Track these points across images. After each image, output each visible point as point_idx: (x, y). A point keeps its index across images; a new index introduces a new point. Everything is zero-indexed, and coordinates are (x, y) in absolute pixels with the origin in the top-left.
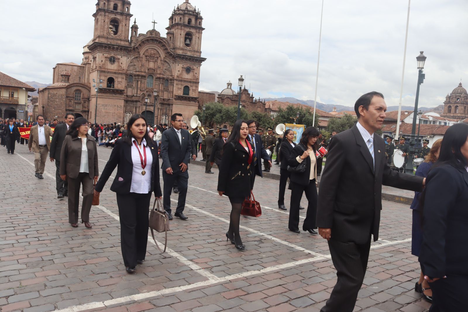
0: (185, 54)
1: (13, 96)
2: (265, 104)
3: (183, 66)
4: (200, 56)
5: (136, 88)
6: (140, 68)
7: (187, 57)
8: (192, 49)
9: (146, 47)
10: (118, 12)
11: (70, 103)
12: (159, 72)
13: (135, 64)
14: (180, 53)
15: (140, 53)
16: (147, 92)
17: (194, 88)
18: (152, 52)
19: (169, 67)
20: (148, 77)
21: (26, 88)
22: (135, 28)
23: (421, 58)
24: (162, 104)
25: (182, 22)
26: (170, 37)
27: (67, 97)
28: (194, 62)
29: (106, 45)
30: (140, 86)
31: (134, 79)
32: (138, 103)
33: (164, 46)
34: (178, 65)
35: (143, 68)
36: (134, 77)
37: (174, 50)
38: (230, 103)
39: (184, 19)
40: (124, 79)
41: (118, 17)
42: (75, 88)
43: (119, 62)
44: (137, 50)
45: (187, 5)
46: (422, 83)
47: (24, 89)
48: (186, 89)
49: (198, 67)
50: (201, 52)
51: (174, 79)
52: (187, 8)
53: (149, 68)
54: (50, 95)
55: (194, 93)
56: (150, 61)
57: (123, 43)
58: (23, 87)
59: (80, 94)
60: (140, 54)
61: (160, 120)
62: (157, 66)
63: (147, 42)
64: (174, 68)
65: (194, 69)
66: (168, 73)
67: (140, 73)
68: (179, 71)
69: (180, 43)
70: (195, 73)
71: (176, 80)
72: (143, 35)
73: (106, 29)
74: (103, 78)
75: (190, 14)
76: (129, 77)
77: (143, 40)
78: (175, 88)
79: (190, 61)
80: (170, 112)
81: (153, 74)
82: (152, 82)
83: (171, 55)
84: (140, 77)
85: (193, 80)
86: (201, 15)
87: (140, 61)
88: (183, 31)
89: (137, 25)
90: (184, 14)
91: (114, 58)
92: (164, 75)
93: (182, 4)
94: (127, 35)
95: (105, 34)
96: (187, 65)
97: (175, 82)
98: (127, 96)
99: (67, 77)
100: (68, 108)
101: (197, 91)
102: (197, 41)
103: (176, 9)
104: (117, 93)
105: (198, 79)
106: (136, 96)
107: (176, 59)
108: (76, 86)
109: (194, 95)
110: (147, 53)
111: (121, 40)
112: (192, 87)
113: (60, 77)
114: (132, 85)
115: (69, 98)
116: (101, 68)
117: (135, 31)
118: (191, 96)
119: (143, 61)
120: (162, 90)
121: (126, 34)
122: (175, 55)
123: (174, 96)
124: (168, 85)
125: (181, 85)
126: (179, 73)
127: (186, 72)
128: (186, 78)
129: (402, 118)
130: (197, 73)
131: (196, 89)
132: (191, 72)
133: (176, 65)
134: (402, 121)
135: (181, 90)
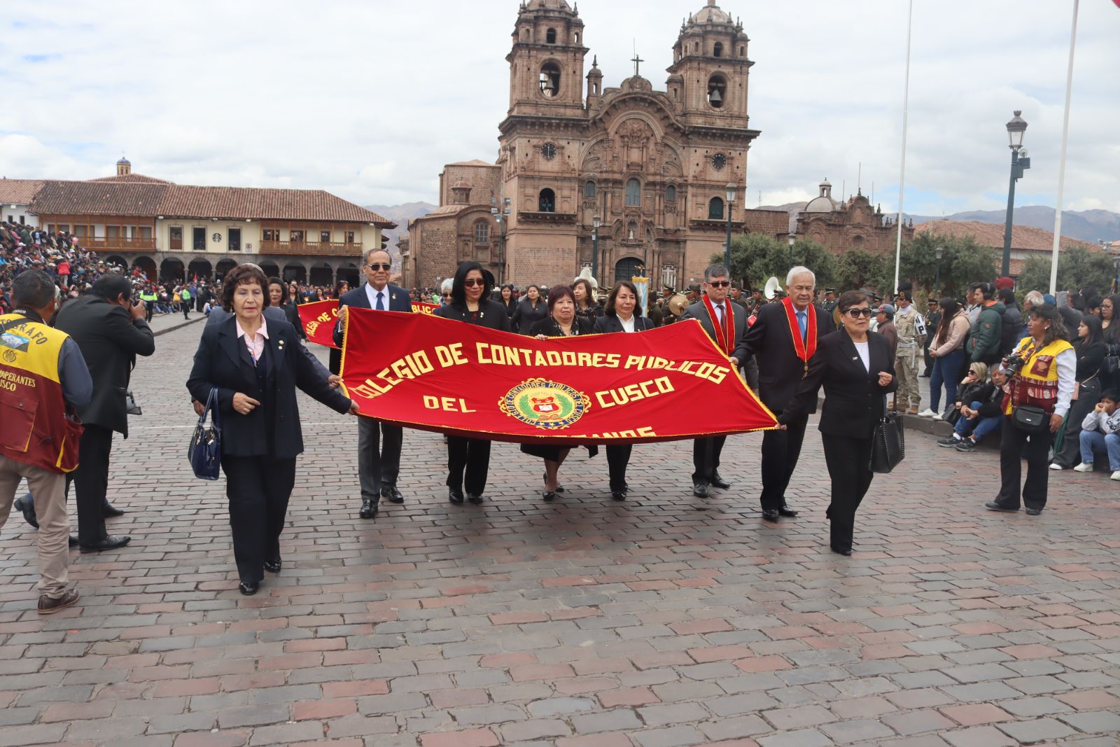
0: (709, 123)
1: (351, 239)
2: (913, 230)
3: (707, 152)
4: (746, 127)
5: (603, 209)
6: (609, 164)
7: (714, 131)
8: (725, 112)
9: (622, 117)
10: (557, 47)
11: (466, 249)
12: (652, 170)
13: (600, 155)
14: (697, 124)
15: (609, 130)
16: (627, 216)
17: (734, 201)
19: (674, 156)
20: (628, 182)
21: (375, 223)
22: (595, 76)
23: (1017, 126)
24: (662, 242)
25: (700, 53)
26: (675, 90)
27: (459, 236)
28: (732, 142)
29: (533, 120)
30: (612, 203)
31: (597, 190)
32: (608, 242)
33: (660, 110)
34: (696, 151)
35: (617, 163)
36: (597, 185)
37: (684, 118)
38: (824, 232)
39: (704, 46)
40: (574, 190)
41: (558, 56)
42: (475, 217)
43: (562, 154)
44: (602, 125)
45: (710, 11)
46: (1022, 177)
47: (372, 224)
48: (717, 204)
49: (742, 152)
50: (747, 118)
51: (688, 184)
52: (710, 20)
53: (629, 163)
54: (424, 234)
55: (733, 212)
56: (631, 147)
57: (569, 113)
58: (370, 222)
59: (486, 228)
60: (607, 134)
61: (658, 278)
62: (648, 158)
63: (622, 106)
64: (687, 159)
65: (732, 158)
66: (673, 171)
67: (610, 176)
68: (698, 165)
69: (698, 101)
70: (736, 166)
71: (692, 185)
72: (614, 90)
73: (532, 86)
74: (529, 191)
75: (719, 33)
76: (587, 185)
77: (613, 102)
78: (689, 204)
79: (722, 140)
80: (681, 258)
81: (639, 174)
82: (637, 194)
83: (678, 129)
84: (610, 185)
85: (730, 182)
86: (744, 31)
87: (608, 150)
88: (703, 73)
89: (599, 71)
90: (704, 35)
91: (552, 146)
92: (664, 176)
93: (701, 11)
94: (578, 93)
95: (531, 96)
96: (716, 149)
97: (690, 190)
98: (583, 227)
99: (465, 192)
100: (462, 260)
101: (740, 207)
102: (737, 93)
103: (686, 24)
104: (561, 223)
105: (742, 180)
106: (604, 226)
107: (689, 139)
108: (477, 211)
109: (734, 218)
110: (625, 131)
111: (566, 106)
113: (452, 193)
114: (594, 203)
115: (463, 238)
116: (525, 171)
117: (596, 84)
118: (727, 220)
119: (615, 148)
120: (662, 208)
121: (576, 92)
122: (687, 129)
123: (688, 221)
124: (674, 197)
125: (705, 196)
126: (700, 168)
127: (714, 165)
128: (714, 179)
130: (740, 166)
131: (740, 204)
132: (725, 164)
133: (691, 152)
135: (705, 207)
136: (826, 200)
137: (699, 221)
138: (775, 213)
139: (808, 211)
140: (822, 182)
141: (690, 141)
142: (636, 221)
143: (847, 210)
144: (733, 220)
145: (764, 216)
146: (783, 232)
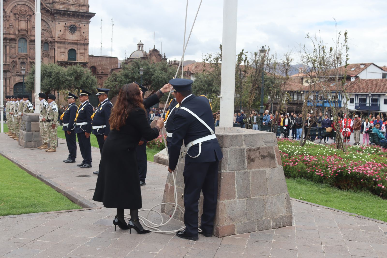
0: (66, 8)
3: (66, 24)
4: (88, 10)
5: (5, 55)
6: (7, 30)
7: (69, 12)
8: (76, 2)
9: (14, 3)
12: (34, 33)
14: (59, 8)
15: (5, 11)
16: (19, 59)
17: (82, 51)
18: (23, 8)
19: (47, 26)
20: (19, 40)
28: (80, 19)
30: (10, 52)
32: (8, 73)
34: (59, 23)
35: (12, 29)
37: (52, 5)
48: (72, 53)
49: (86, 25)
50: (89, 6)
51: (55, 41)
53: (19, 29)
55: (82, 57)
56: (21, 20)
62: (31, 26)
64: (54, 28)
65: (80, 28)
66: (47, 34)
67: (8, 36)
68: (60, 31)
70: (82, 32)
71: (57, 42)
78: (56, 52)
79: (74, 18)
81: (25, 36)
82: (25, 47)
83: (48, 11)
84: (8, 41)
85: (80, 41)
87: (6, 21)
96: (71, 22)
97: (57, 45)
101: (86, 54)
105: (86, 39)
106: (6, 65)
107: (55, 17)
110: (16, 11)
112: (79, 49)
118: (78, 61)
119: (11, 20)
120: (41, 55)
122: (53, 11)
123: (56, 62)
124: (48, 49)
125: (65, 48)
126: (61, 33)
127: (70, 31)
128: (70, 39)
129: (356, 73)
130: (85, 32)
131: (85, 52)
132: (76, 31)
133: (56, 24)
134: (356, 77)
135: (65, 54)
136: (141, 51)
137: (61, 62)
138: (110, 58)
139: (131, 57)
141: (55, 18)
142: (25, 62)
143: (148, 56)
144: (82, 61)
145: (104, 60)
146: (115, 68)
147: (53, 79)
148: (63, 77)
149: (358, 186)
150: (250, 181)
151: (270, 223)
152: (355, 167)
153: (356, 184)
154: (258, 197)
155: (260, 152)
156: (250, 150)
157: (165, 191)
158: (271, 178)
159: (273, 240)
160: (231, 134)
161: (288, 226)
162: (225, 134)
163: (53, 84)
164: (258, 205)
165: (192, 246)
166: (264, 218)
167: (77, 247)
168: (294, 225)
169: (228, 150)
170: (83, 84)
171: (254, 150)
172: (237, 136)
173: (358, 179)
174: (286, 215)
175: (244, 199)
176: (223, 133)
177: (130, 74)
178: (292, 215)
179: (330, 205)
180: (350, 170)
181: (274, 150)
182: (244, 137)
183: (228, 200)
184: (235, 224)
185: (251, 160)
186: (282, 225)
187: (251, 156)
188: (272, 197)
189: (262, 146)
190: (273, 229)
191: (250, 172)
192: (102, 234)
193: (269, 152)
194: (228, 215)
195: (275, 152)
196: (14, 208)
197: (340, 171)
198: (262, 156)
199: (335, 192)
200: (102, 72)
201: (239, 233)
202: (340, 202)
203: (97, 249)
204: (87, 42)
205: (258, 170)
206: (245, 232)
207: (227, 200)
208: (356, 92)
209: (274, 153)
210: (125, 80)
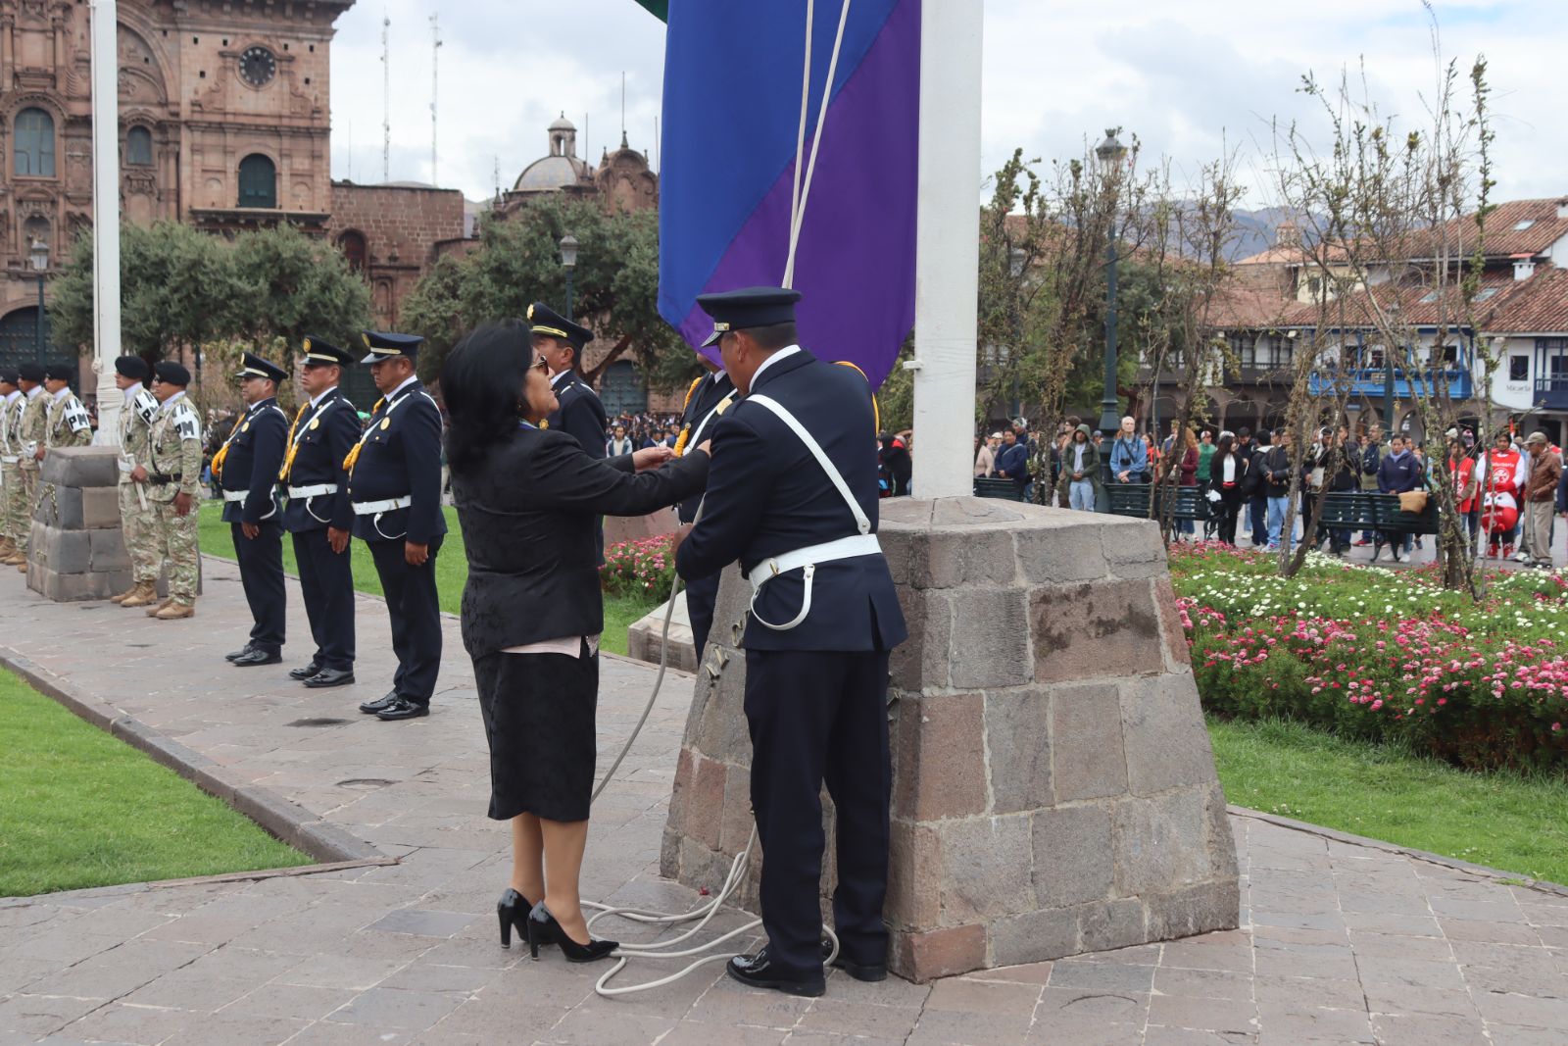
3: (225, 43)
16: (19, 202)
17: (302, 164)
19: (142, 54)
20: (17, 117)
28: (289, 19)
48: (257, 173)
49: (315, 44)
51: (180, 122)
53: (18, 68)
55: (301, 190)
62: (73, 57)
64: (175, 61)
65: (291, 59)
66: (144, 90)
68: (202, 74)
70: (301, 77)
71: (189, 124)
78: (185, 171)
79: (264, 15)
81: (45, 97)
82: (44, 150)
85: (290, 117)
96: (248, 35)
97: (186, 138)
101: (318, 179)
105: (320, 111)
107: (176, 10)
109: (303, 205)
112: (289, 156)
118: (285, 210)
123: (185, 213)
124: (150, 158)
125: (225, 152)
126: (205, 85)
127: (244, 76)
128: (245, 109)
129: (1539, 243)
130: (312, 78)
131: (316, 169)
132: (273, 73)
133: (182, 43)
134: (1539, 261)
135: (226, 178)
136: (565, 161)
137: (210, 213)
138: (427, 193)
139: (521, 188)
140: (553, 119)
141: (179, 15)
142: (47, 216)
143: (597, 183)
144: (301, 208)
145: (401, 201)
146: (450, 236)
147: (175, 290)
148: (217, 282)
149: (1538, 751)
150: (1051, 732)
151: (1140, 920)
152: (1523, 668)
153: (1529, 745)
154: (1084, 804)
155: (1090, 604)
156: (1046, 599)
157: (677, 784)
158: (1143, 720)
159: (1154, 992)
160: (962, 529)
161: (1219, 930)
162: (935, 528)
163: (176, 315)
164: (1086, 839)
165: (799, 1021)
166: (1112, 896)
167: (297, 1030)
168: (1247, 926)
169: (950, 600)
170: (306, 311)
171: (1066, 597)
172: (990, 535)
173: (1538, 720)
174: (1210, 881)
175: (1023, 814)
176: (928, 522)
177: (516, 265)
178: (1235, 884)
179: (1412, 837)
180: (1503, 679)
181: (1153, 597)
182: (1019, 541)
183: (953, 820)
184: (985, 923)
185: (1052, 642)
186: (1195, 924)
187: (1053, 623)
188: (1148, 801)
189: (1100, 581)
190: (1152, 946)
191: (1046, 694)
192: (406, 972)
193: (1130, 605)
194: (956, 885)
195: (1157, 604)
196: (18, 864)
197: (1454, 685)
198: (1100, 623)
199: (1435, 782)
200: (393, 258)
201: (1003, 960)
202: (1457, 824)
203: (386, 1038)
204: (325, 124)
205: (1084, 683)
206: (1030, 958)
207: (949, 817)
208: (1537, 330)
209: (1153, 608)
210: (494, 289)
